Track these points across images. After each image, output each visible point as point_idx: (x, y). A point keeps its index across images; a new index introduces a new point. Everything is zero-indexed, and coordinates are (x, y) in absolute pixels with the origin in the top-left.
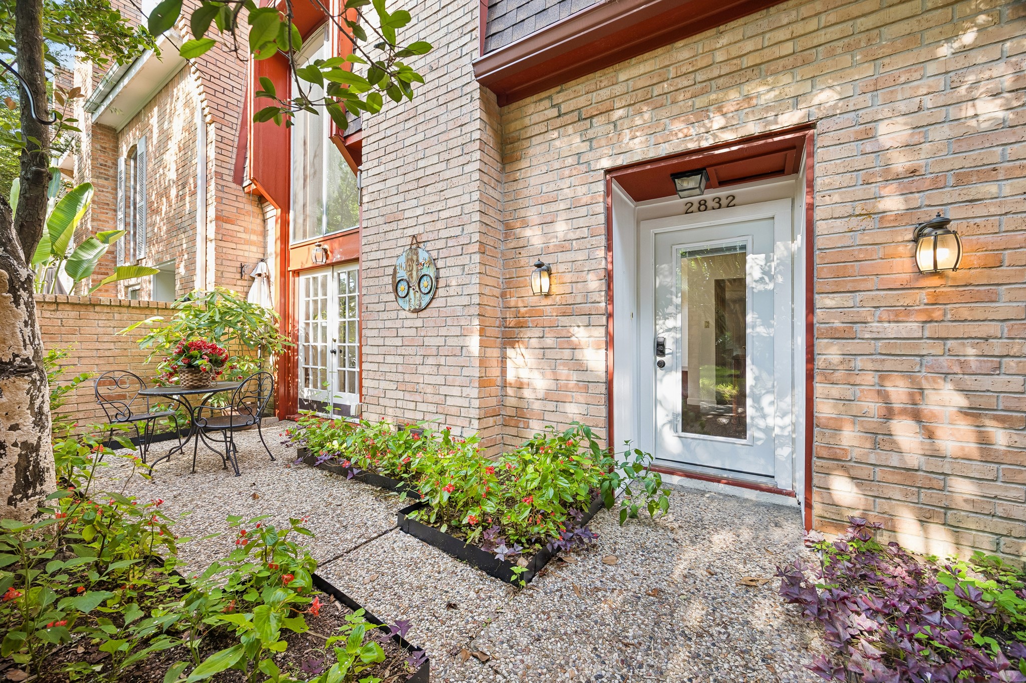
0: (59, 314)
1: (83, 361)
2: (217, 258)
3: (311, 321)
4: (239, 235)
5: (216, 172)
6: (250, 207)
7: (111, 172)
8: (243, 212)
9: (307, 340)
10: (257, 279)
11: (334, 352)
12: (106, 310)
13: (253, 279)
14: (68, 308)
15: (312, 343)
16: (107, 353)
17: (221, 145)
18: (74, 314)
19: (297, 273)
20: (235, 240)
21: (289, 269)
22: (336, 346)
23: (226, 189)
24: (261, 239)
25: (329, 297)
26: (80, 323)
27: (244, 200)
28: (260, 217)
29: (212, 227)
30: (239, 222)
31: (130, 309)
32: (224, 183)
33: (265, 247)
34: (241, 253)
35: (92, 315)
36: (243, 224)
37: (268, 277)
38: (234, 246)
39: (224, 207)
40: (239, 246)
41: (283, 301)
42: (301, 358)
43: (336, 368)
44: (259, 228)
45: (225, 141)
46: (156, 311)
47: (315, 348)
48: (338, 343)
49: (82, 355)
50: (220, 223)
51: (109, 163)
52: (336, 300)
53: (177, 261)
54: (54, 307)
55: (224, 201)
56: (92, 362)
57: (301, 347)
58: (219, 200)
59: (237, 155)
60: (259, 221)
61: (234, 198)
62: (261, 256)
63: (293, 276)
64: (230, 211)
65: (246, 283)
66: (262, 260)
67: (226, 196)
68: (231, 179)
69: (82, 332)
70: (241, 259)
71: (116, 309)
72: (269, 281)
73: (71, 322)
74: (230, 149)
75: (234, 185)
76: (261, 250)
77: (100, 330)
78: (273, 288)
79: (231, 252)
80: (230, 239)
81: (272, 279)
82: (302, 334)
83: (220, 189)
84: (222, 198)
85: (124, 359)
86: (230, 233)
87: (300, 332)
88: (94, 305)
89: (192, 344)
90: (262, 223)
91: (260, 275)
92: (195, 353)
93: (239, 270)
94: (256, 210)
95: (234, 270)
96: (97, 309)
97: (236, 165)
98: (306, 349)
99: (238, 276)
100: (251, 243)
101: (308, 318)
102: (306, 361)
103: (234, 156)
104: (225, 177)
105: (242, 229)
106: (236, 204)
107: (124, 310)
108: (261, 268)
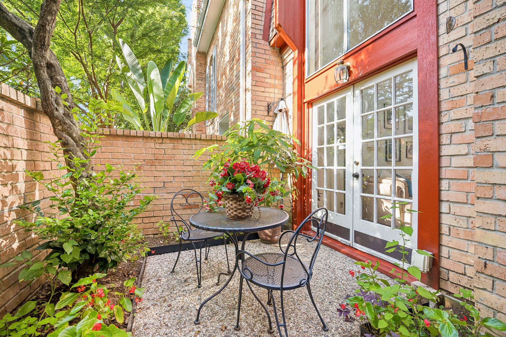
0: (163, 146)
1: (177, 179)
2: (252, 100)
3: (325, 146)
4: (267, 80)
5: (252, 33)
6: (273, 58)
7: (204, 77)
8: (269, 62)
9: (321, 163)
10: (279, 115)
11: (356, 176)
12: (188, 142)
13: (276, 115)
14: (168, 141)
15: (326, 167)
16: (189, 174)
17: (255, 12)
18: (171, 145)
19: (311, 103)
20: (264, 85)
21: (305, 101)
22: (358, 169)
23: (258, 46)
24: (281, 82)
25: (348, 119)
26: (174, 152)
27: (270, 53)
28: (280, 65)
29: (249, 79)
30: (267, 71)
31: (201, 141)
32: (256, 41)
33: (284, 89)
34: (267, 95)
35: (181, 146)
36: (269, 71)
37: (287, 112)
38: (263, 89)
39: (257, 60)
40: (267, 90)
41: (299, 131)
42: (314, 180)
43: (358, 194)
44: (279, 74)
45: (258, 8)
46: (216, 142)
47: (330, 172)
48: (360, 167)
49: (175, 175)
50: (254, 72)
51: (203, 72)
52: (359, 120)
53: (230, 113)
54: (160, 141)
55: (257, 55)
56: (181, 180)
57: (314, 171)
58: (254, 54)
59: (265, 18)
60: (279, 68)
61: (263, 51)
62: (281, 96)
63: (308, 108)
64: (260, 62)
65: (270, 119)
66: (282, 99)
67: (258, 50)
68: (261, 37)
69: (175, 158)
70: (268, 100)
71: (194, 141)
72: (287, 115)
73: (169, 151)
74: (260, 14)
75: (263, 42)
76: (281, 91)
77: (185, 157)
78: (290, 120)
79: (261, 94)
80: (261, 84)
81: (290, 113)
82: (315, 157)
83: (255, 45)
84: (256, 53)
85: (198, 179)
86: (261, 79)
87: (314, 156)
88: (182, 139)
89: (236, 166)
90: (281, 70)
91: (281, 111)
92: (238, 176)
93: (267, 108)
94: (277, 59)
95: (263, 108)
96: (184, 141)
97: (264, 26)
98: (320, 172)
99: (266, 113)
100: (274, 86)
101: (321, 142)
102: (320, 184)
103: (263, 20)
104: (258, 36)
105: (268, 76)
106: (265, 56)
107: (198, 142)
108: (282, 105)
